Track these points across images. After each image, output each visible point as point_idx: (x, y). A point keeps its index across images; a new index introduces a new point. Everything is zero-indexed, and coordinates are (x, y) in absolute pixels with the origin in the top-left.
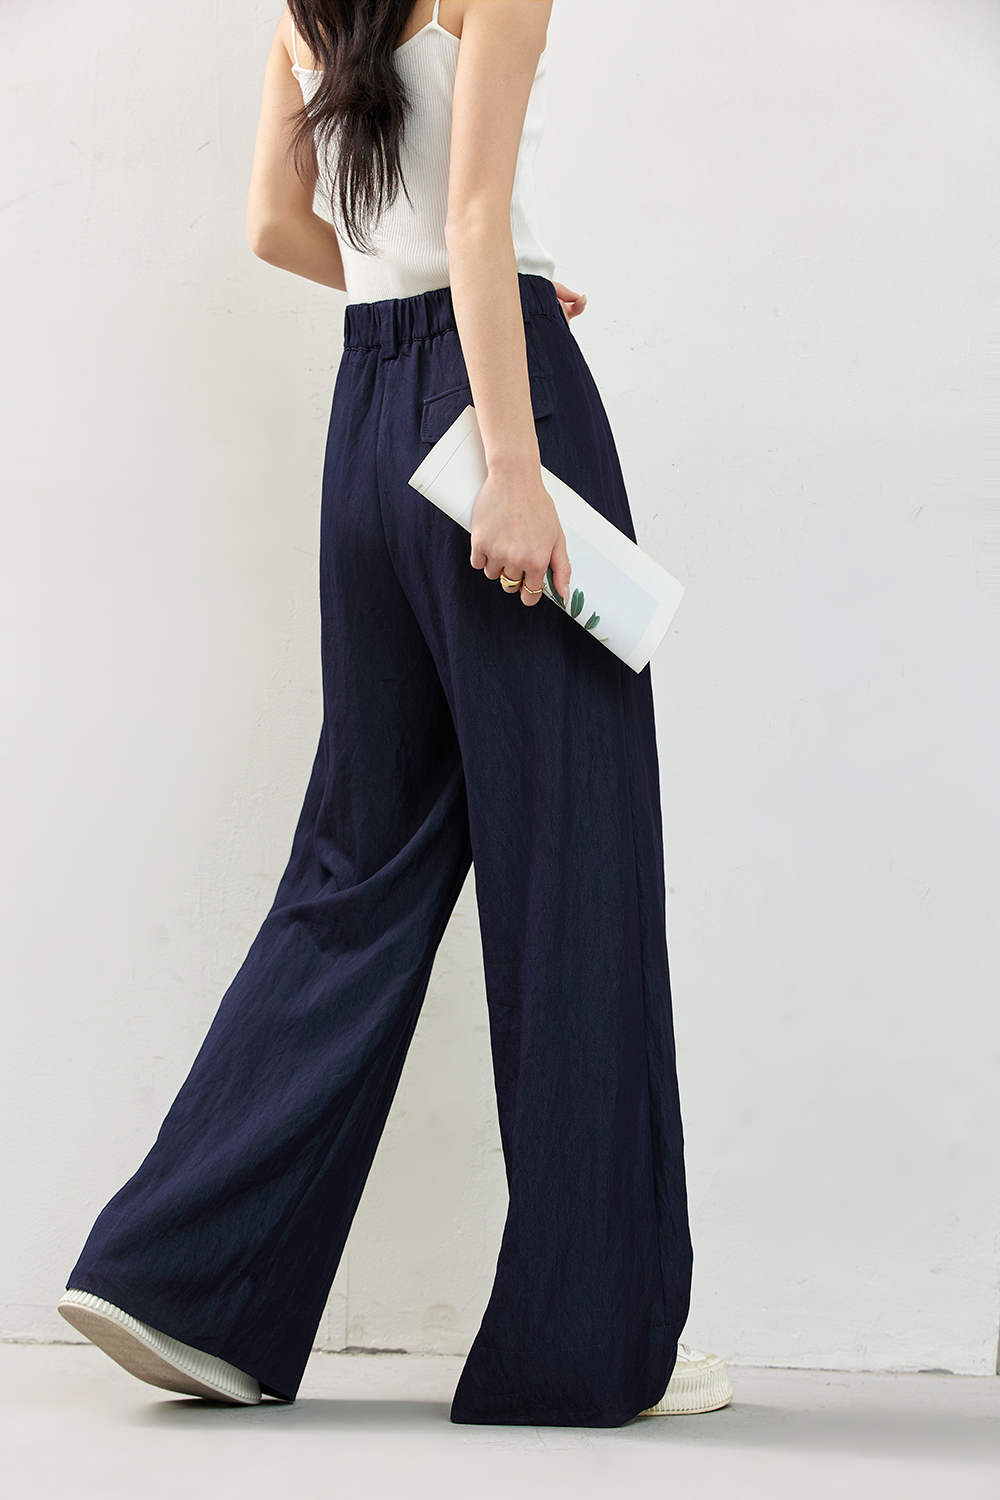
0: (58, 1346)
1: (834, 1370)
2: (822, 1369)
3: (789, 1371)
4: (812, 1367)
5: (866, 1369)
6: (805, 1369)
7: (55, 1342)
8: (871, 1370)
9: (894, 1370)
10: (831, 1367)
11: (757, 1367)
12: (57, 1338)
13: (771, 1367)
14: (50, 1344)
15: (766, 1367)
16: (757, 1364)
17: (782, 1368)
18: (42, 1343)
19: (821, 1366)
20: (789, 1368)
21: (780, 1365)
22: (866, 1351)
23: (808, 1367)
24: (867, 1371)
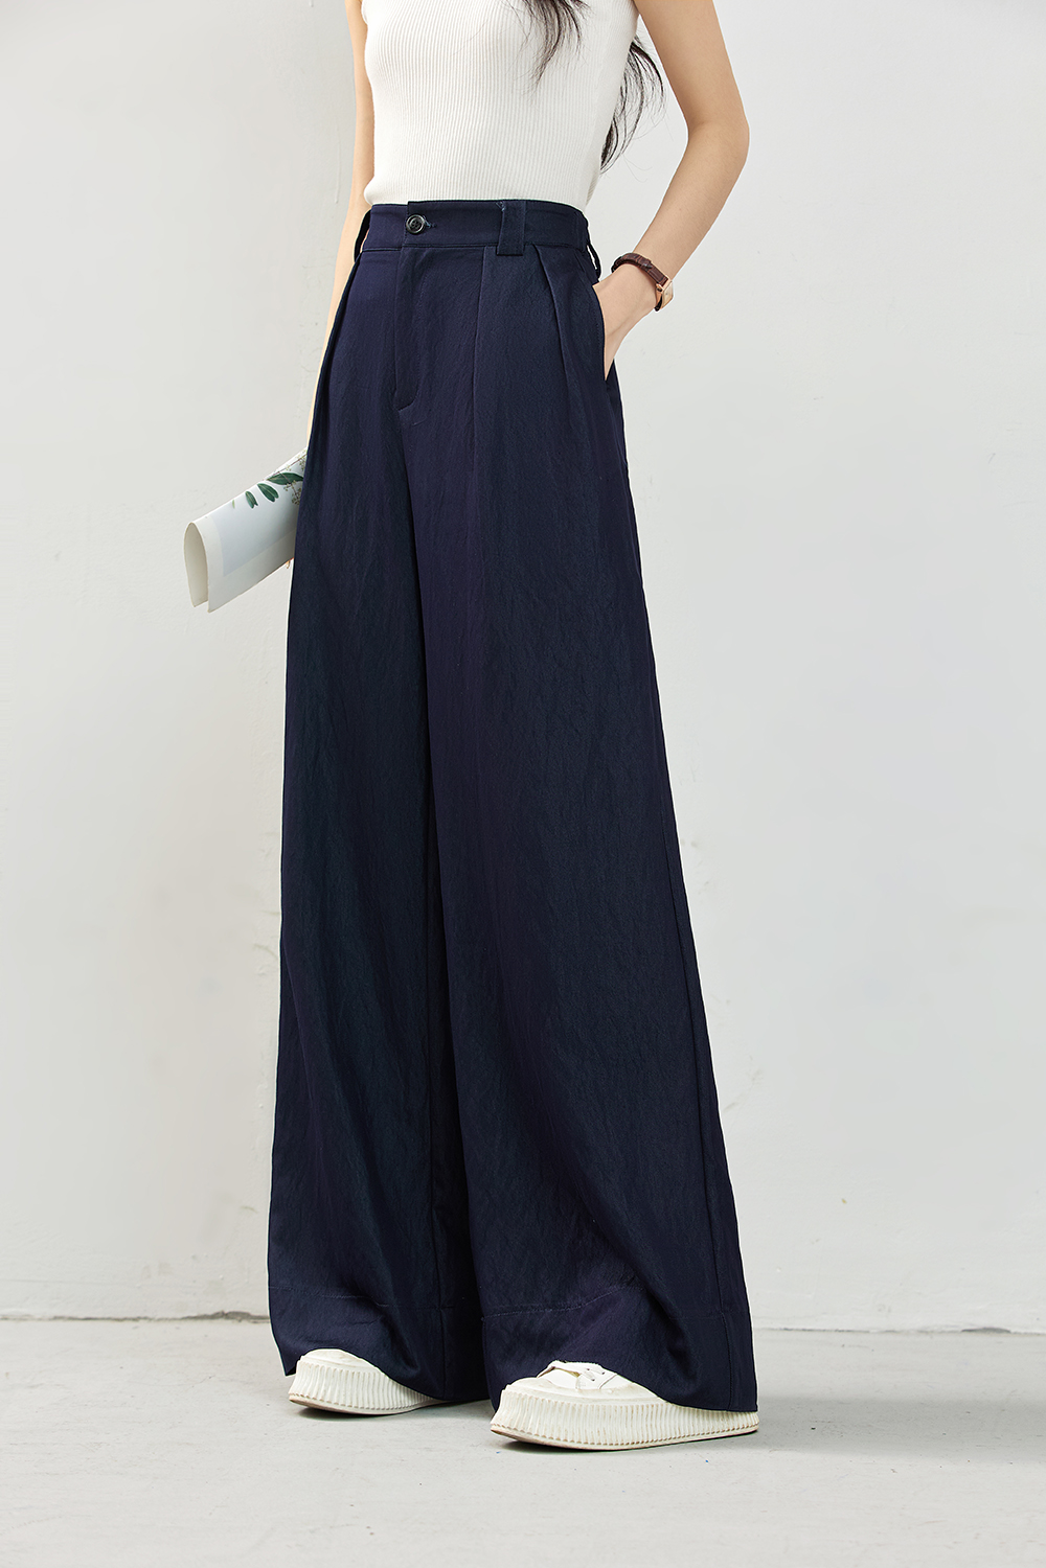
0: (60, 1323)
1: (849, 1331)
2: (836, 1331)
3: (804, 1333)
4: (827, 1328)
5: (891, 1329)
6: (820, 1331)
7: (56, 1318)
8: (896, 1329)
9: (929, 1330)
10: (845, 1329)
11: (773, 1329)
12: (59, 1314)
13: (786, 1329)
14: (50, 1320)
15: (781, 1329)
16: (772, 1326)
17: (797, 1330)
18: (40, 1320)
19: (835, 1328)
20: (804, 1330)
21: (795, 1327)
22: (889, 1311)
23: (823, 1328)
24: (893, 1331)
